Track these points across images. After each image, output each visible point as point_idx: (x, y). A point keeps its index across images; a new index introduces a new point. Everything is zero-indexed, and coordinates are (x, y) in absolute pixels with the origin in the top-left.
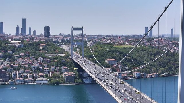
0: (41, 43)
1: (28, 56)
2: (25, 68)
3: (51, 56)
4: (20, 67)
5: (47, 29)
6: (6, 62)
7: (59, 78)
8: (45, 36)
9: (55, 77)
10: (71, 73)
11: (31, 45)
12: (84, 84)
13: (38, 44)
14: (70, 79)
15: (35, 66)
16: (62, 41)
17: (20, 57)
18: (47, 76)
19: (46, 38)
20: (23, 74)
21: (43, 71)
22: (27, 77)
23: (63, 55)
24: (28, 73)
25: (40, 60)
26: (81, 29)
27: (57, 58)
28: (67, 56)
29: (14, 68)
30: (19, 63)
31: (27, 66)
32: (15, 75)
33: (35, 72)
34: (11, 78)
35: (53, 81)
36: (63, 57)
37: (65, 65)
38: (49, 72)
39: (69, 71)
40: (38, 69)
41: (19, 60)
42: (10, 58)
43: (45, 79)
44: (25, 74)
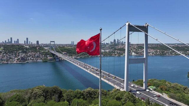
0: (37, 47)
1: (33, 52)
2: (32, 56)
3: (42, 51)
4: (30, 56)
5: (38, 42)
6: (24, 54)
7: (46, 59)
8: (37, 44)
9: (45, 59)
10: (51, 58)
11: (33, 47)
12: (56, 61)
13: (36, 47)
14: (51, 60)
15: (36, 55)
16: (44, 46)
17: (30, 52)
18: (41, 59)
19: (37, 45)
20: (32, 59)
21: (40, 57)
22: (33, 60)
23: (47, 51)
24: (34, 58)
25: (38, 53)
26: (54, 42)
27: (45, 52)
28: (49, 51)
29: (28, 56)
30: (30, 54)
31: (33, 55)
32: (29, 59)
33: (37, 57)
34: (27, 60)
35: (44, 60)
36: (47, 52)
37: (48, 55)
38: (42, 57)
39: (50, 57)
40: (38, 56)
41: (29, 53)
42: (25, 52)
43: (41, 60)
44: (33, 59)
